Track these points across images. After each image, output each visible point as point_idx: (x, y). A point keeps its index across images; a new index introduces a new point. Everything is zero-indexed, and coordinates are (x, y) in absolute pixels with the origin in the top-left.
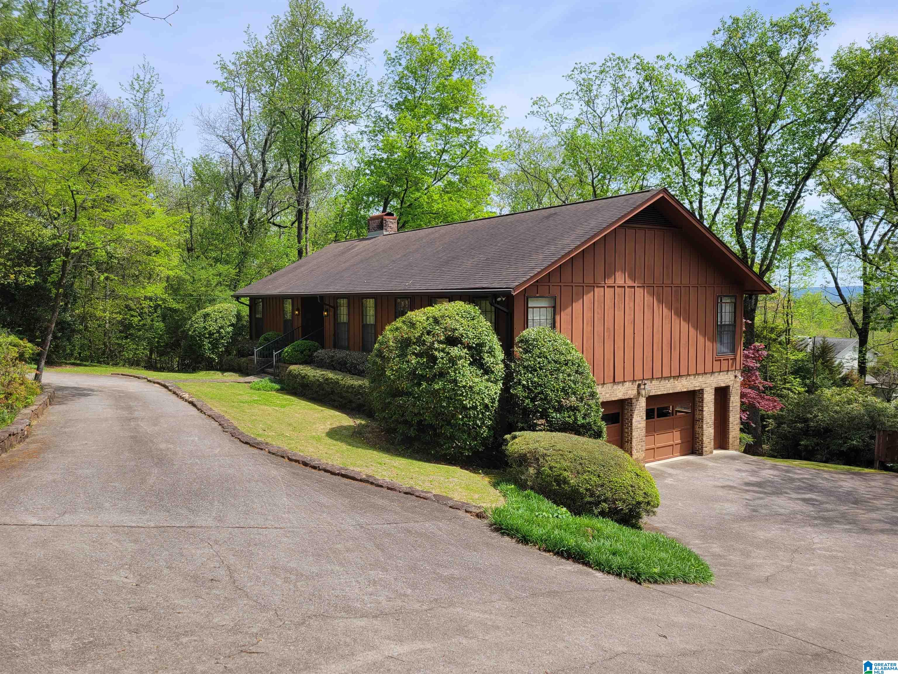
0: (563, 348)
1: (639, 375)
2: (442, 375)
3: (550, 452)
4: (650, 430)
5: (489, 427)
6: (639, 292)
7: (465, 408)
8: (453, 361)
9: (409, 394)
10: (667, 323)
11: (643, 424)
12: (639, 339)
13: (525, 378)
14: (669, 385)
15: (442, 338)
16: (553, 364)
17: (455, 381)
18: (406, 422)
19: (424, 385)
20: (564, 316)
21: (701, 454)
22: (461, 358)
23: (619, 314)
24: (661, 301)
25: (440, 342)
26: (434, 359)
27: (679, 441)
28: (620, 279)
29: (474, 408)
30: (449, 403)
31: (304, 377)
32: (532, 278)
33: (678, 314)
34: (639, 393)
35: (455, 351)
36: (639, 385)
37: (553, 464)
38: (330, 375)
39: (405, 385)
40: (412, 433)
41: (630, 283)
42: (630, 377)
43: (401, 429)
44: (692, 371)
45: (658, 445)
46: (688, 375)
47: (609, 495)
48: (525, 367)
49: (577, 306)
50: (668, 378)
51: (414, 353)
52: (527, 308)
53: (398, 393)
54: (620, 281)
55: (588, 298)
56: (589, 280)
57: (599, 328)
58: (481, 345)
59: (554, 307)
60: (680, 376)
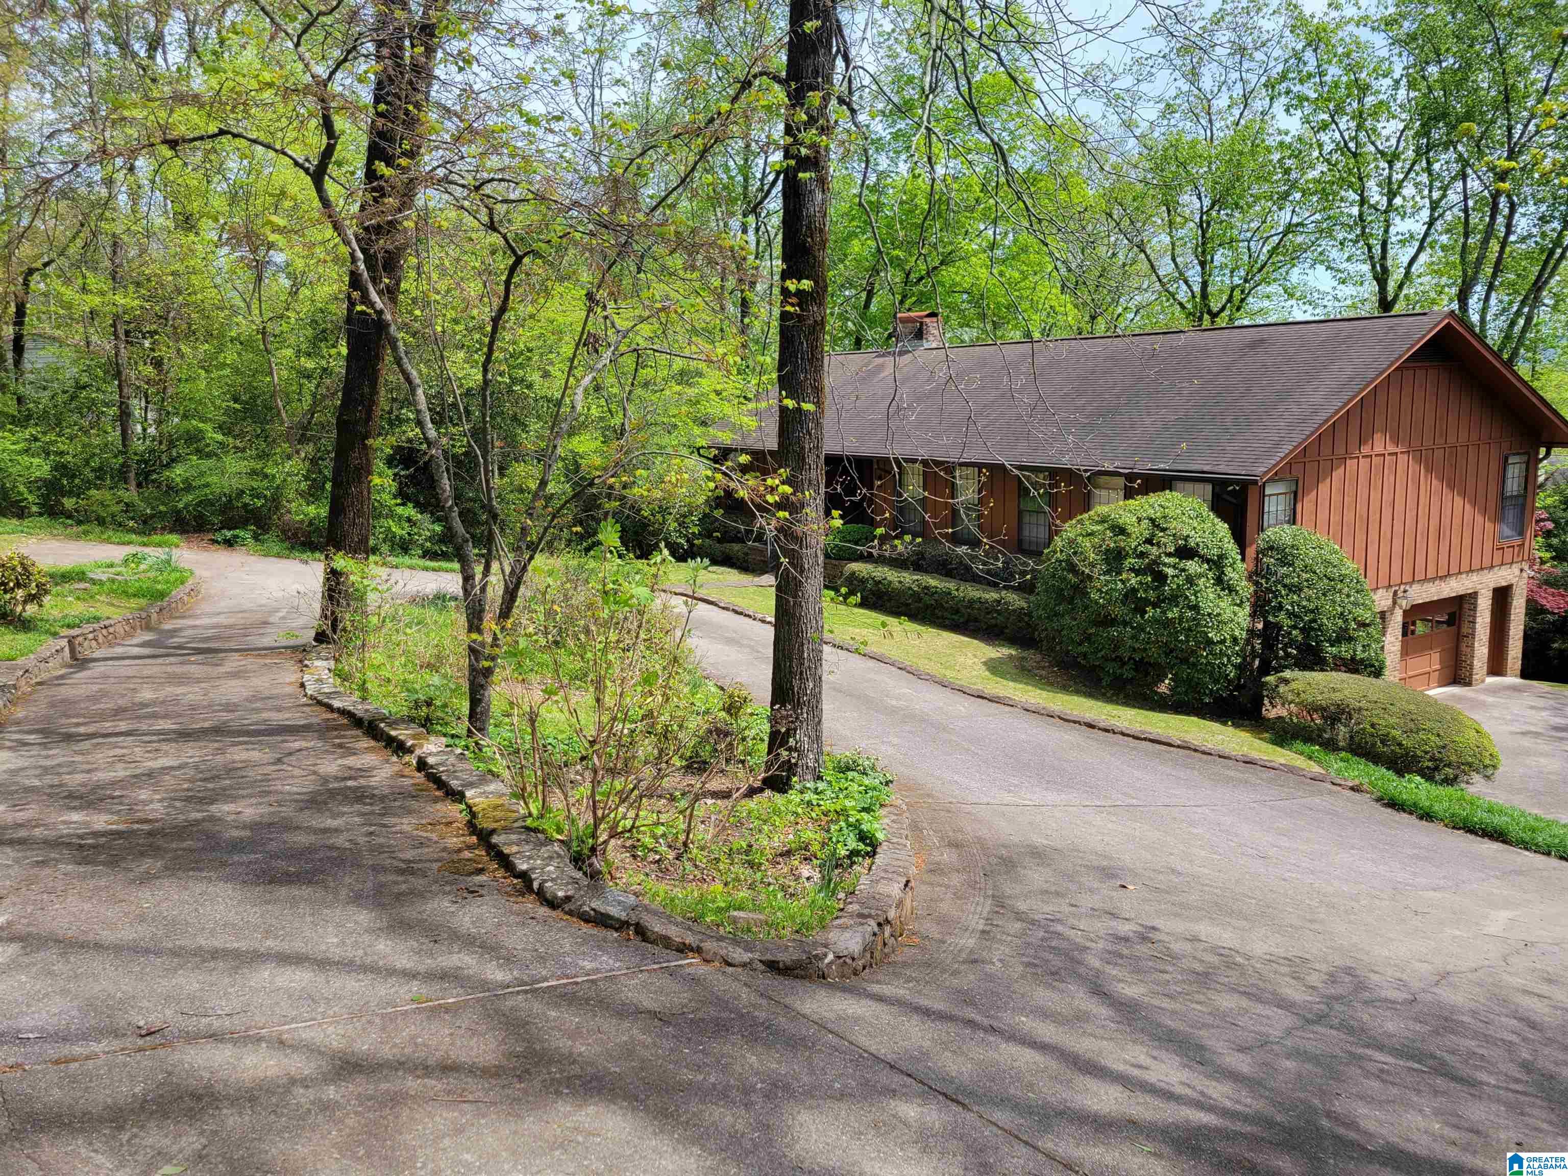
0: (1334, 559)
1: (1396, 579)
2: (1174, 599)
3: (1363, 704)
4: (1405, 652)
5: (1236, 666)
6: (1402, 459)
7: (1210, 642)
8: (1190, 580)
9: (1125, 624)
10: (1435, 500)
11: (1397, 646)
12: (1398, 528)
13: (1289, 601)
14: (1433, 590)
15: (1172, 550)
16: (1326, 581)
17: (1195, 608)
18: (1119, 659)
19: (1150, 612)
20: (1306, 505)
21: (1469, 684)
22: (1200, 576)
23: (1375, 496)
24: (1430, 470)
25: (1169, 555)
26: (1161, 578)
27: (1438, 667)
28: (1380, 444)
29: (1223, 642)
30: (1187, 636)
31: (878, 583)
32: (1282, 459)
33: (1452, 487)
34: (1395, 603)
35: (1193, 566)
36: (1395, 593)
37: (1375, 720)
38: (932, 582)
39: (1118, 611)
40: (1127, 673)
41: (1391, 448)
42: (1383, 582)
43: (1110, 667)
44: (1465, 567)
45: (1411, 673)
46: (1460, 573)
47: (1454, 758)
48: (1285, 586)
49: (1324, 488)
50: (1433, 579)
51: (1132, 570)
52: (1263, 496)
53: (1108, 621)
54: (1379, 449)
55: (1338, 474)
56: (1340, 450)
57: (1349, 516)
58: (1221, 557)
59: (1296, 493)
60: (1449, 575)
